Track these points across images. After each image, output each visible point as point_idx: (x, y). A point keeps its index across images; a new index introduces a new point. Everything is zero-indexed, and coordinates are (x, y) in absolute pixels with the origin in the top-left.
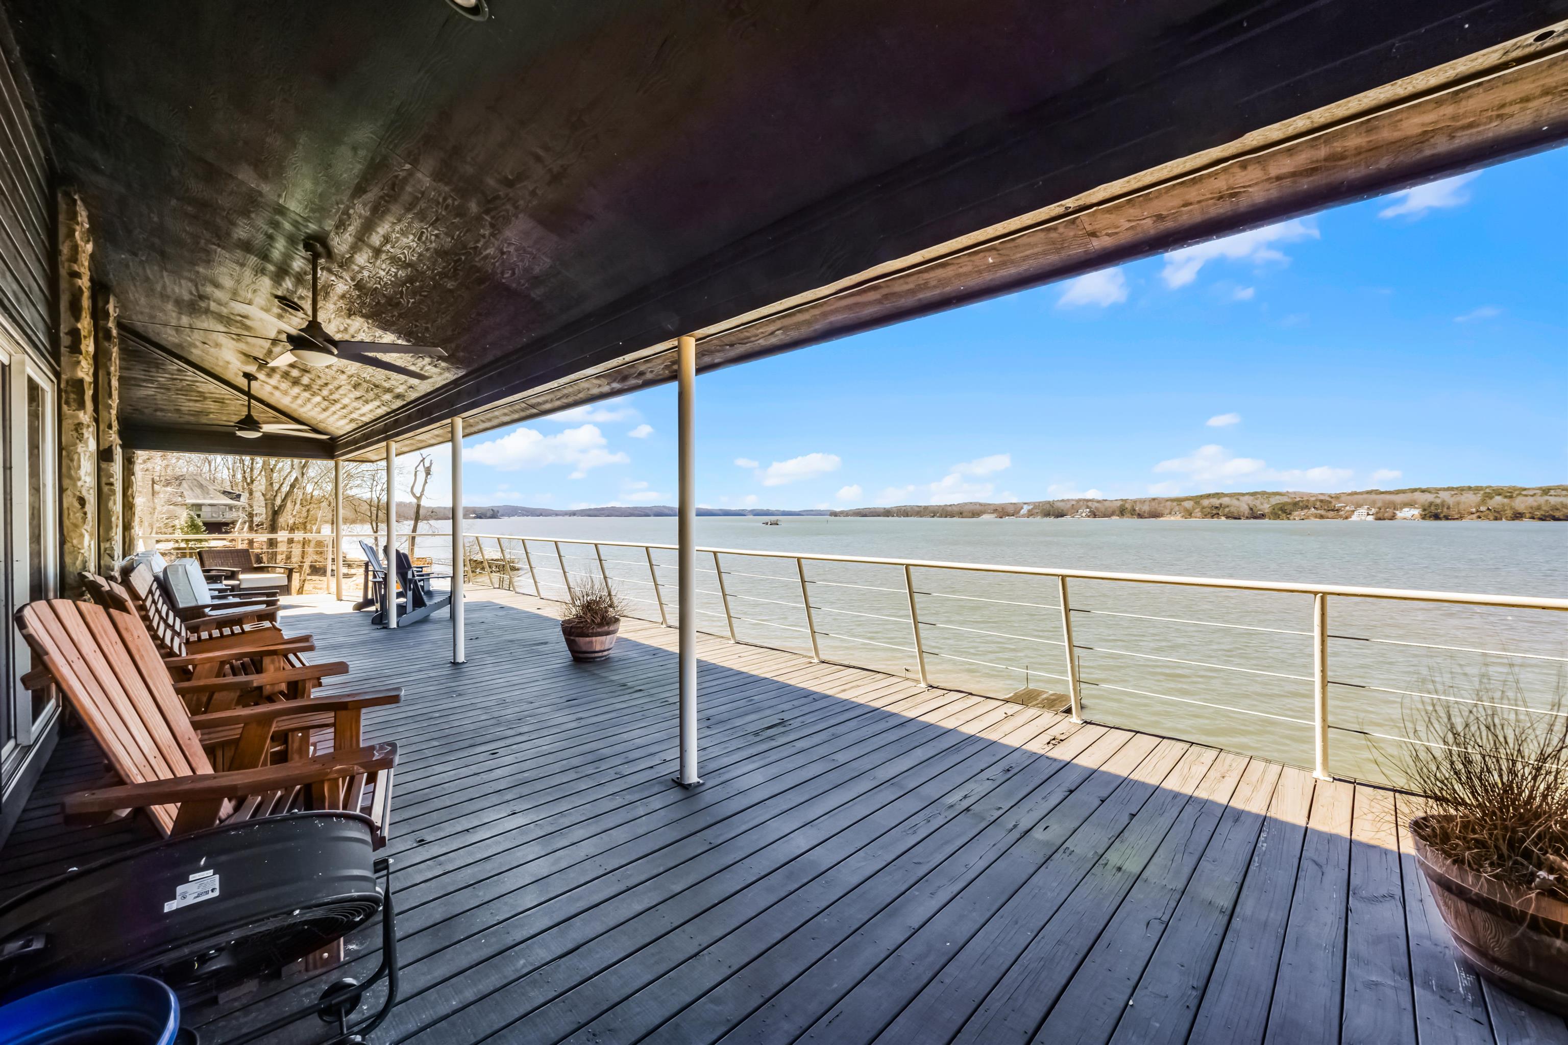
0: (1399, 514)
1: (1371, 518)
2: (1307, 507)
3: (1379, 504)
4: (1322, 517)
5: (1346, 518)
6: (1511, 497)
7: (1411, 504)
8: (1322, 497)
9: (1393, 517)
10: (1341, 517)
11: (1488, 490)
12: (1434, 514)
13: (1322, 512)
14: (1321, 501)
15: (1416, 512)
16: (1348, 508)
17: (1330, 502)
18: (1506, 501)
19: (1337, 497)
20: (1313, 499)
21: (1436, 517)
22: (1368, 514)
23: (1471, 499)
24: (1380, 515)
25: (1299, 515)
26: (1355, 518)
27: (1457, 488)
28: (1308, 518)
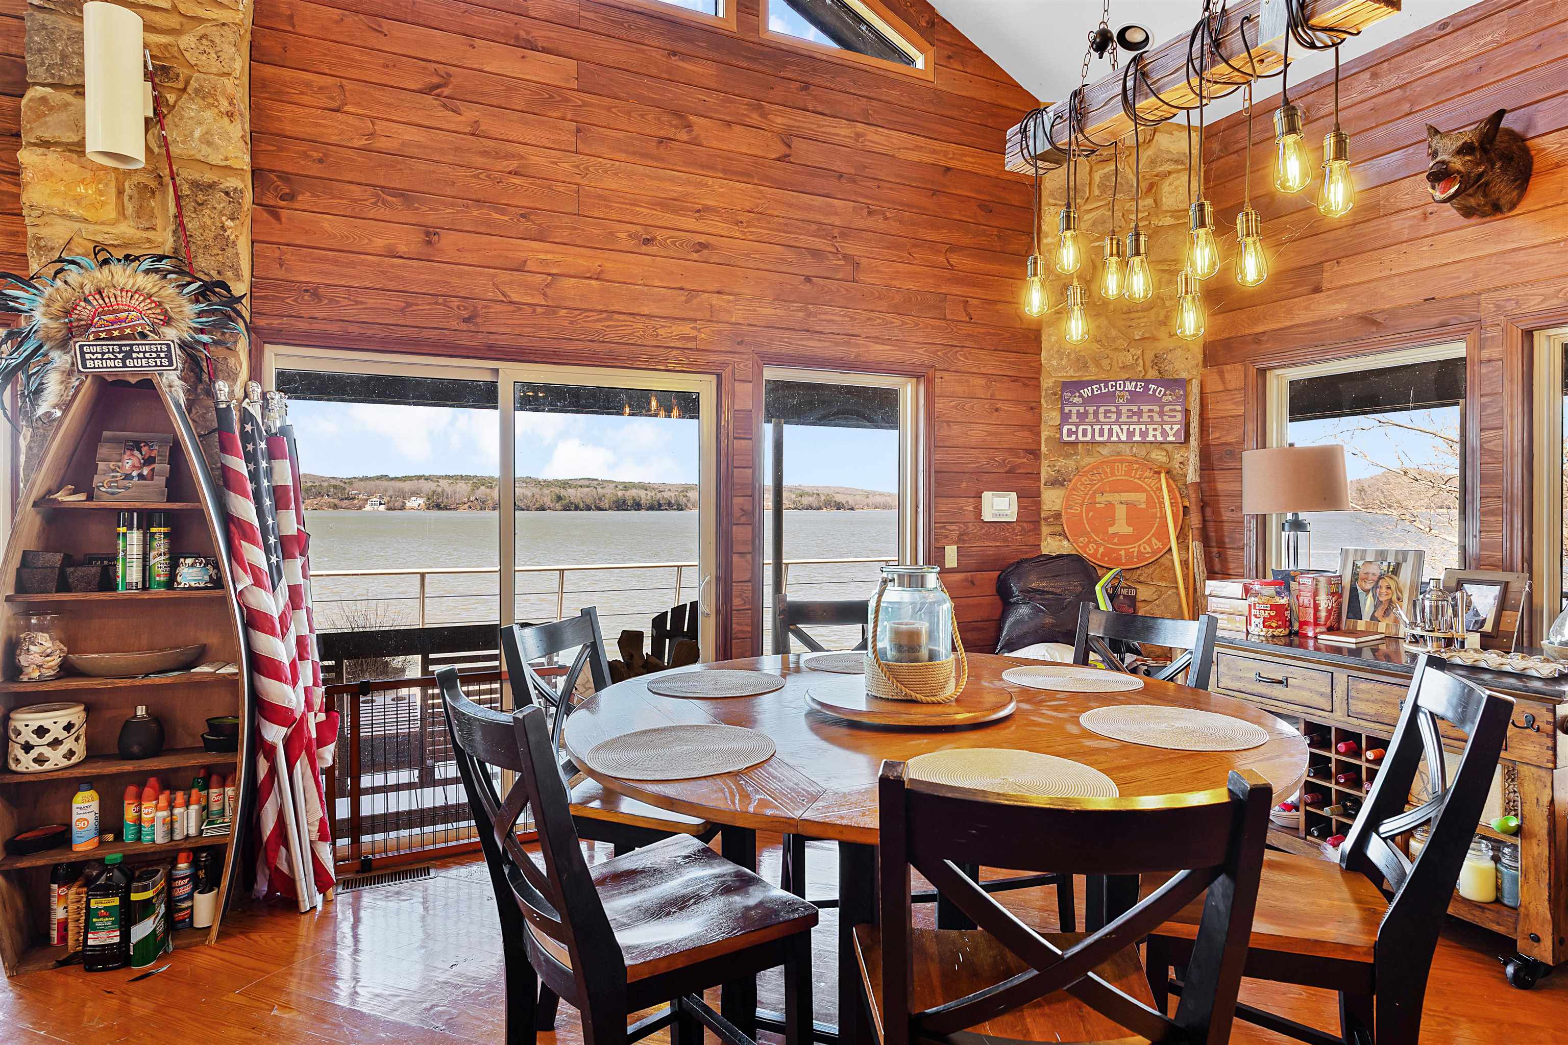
0: (409, 504)
1: (382, 508)
2: (320, 494)
3: (391, 492)
4: (335, 507)
5: (360, 508)
6: (491, 487)
7: (416, 493)
8: (333, 482)
9: (402, 508)
10: (355, 506)
11: (475, 480)
12: (437, 504)
13: (336, 501)
14: (335, 487)
15: (421, 501)
16: (361, 496)
17: (344, 489)
18: (488, 490)
19: (350, 481)
20: (325, 484)
21: (438, 507)
22: (381, 504)
23: (463, 488)
24: (391, 505)
25: (311, 504)
26: (368, 508)
27: (452, 477)
28: (321, 508)
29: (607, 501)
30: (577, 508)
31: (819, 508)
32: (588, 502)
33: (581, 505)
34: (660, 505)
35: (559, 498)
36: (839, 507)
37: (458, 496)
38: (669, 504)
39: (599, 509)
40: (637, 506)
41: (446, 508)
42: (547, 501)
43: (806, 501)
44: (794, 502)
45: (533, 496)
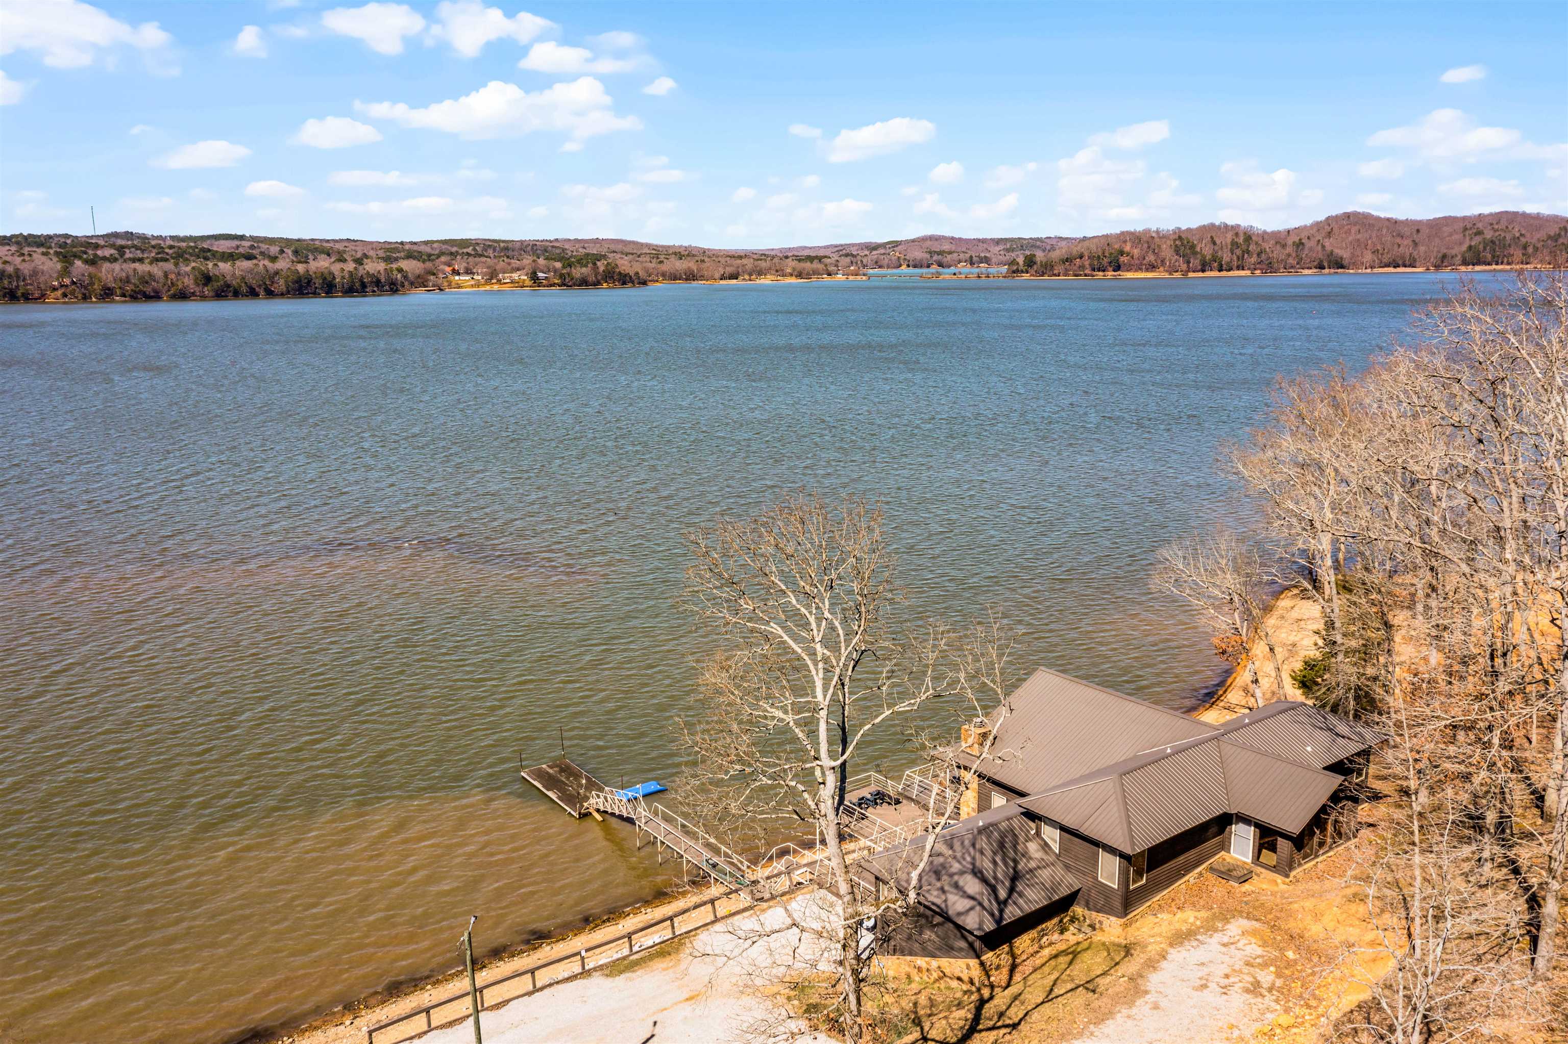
29: (282, 282)
30: (237, 294)
31: (597, 284)
32: (254, 283)
33: (244, 289)
34: (364, 286)
35: (207, 279)
36: (625, 280)
37: (42, 279)
38: (378, 283)
39: (270, 294)
40: (329, 287)
41: (27, 298)
42: (189, 282)
43: (578, 272)
44: (562, 276)
45: (166, 275)
